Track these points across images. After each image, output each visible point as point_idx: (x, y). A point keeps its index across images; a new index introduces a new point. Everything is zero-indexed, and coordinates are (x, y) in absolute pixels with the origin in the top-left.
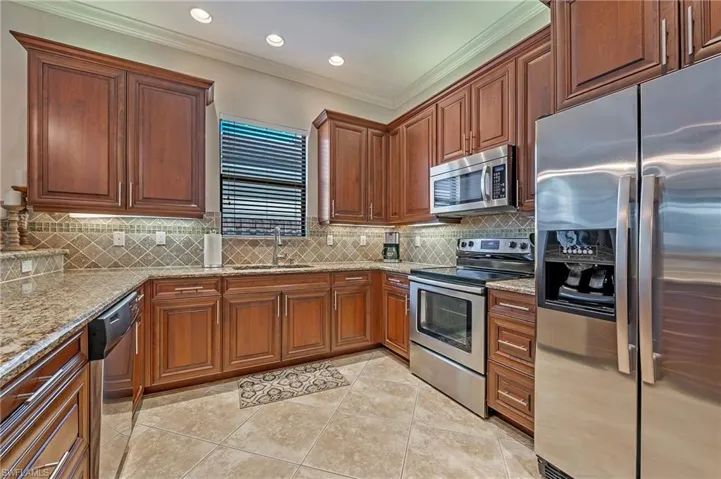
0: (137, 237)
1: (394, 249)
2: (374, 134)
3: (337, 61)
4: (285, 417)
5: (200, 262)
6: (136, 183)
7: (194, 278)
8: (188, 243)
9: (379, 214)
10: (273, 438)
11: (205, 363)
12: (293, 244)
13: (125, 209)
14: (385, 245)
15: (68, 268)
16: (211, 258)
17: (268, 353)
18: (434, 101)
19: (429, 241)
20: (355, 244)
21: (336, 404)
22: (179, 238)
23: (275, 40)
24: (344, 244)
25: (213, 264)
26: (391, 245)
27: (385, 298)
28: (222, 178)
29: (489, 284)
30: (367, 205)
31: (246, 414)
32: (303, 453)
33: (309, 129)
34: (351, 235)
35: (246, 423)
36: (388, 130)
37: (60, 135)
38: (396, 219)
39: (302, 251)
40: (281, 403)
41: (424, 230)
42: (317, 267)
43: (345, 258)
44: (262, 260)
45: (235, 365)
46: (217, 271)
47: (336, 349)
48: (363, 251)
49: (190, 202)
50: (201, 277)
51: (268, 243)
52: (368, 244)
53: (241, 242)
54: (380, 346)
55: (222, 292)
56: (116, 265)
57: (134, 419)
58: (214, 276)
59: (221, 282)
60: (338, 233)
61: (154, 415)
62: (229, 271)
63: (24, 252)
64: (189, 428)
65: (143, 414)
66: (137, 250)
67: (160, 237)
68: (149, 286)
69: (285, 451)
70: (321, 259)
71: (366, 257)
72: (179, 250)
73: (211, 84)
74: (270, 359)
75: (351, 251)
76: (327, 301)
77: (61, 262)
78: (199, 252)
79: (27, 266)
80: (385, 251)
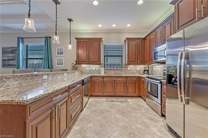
0: (90, 68)
1: (147, 71)
2: (140, 41)
3: (129, 25)
4: (113, 105)
5: (100, 74)
6: (90, 59)
7: (98, 76)
8: (98, 70)
9: (142, 62)
10: (109, 107)
11: (100, 93)
12: (119, 70)
13: (88, 64)
14: (144, 70)
15: (81, 74)
16: (102, 73)
17: (112, 93)
18: (154, 31)
19: (157, 69)
20: (136, 70)
21: (124, 105)
22: (97, 69)
23: (114, 25)
24: (133, 70)
25: (102, 74)
26: (146, 70)
27: (141, 84)
28: (104, 56)
29: (162, 81)
30: (138, 60)
31: (106, 102)
32: (114, 110)
33: (123, 42)
34: (135, 67)
35: (105, 104)
36: (145, 39)
37: (80, 52)
38: (147, 63)
39: (121, 71)
40: (113, 102)
41: (156, 66)
42: (124, 75)
43: (133, 73)
44: (112, 73)
45: (105, 94)
46: (103, 75)
47: (127, 95)
48: (138, 72)
49: (98, 62)
50: (99, 76)
51: (114, 70)
52: (140, 70)
53: (108, 69)
54: (140, 97)
55: (103, 79)
56: (87, 74)
57: (88, 99)
58: (102, 76)
59: (103, 77)
60: (131, 67)
61: (91, 99)
62: (105, 75)
63: (76, 71)
64: (96, 102)
65: (90, 99)
66: (90, 71)
67: (94, 69)
68: (91, 77)
69: (111, 109)
70: (126, 73)
71: (139, 73)
72: (97, 71)
73: (102, 38)
74: (112, 94)
75: (135, 72)
76: (125, 83)
77: (80, 73)
78: (100, 71)
79: (76, 73)
80: (144, 72)
